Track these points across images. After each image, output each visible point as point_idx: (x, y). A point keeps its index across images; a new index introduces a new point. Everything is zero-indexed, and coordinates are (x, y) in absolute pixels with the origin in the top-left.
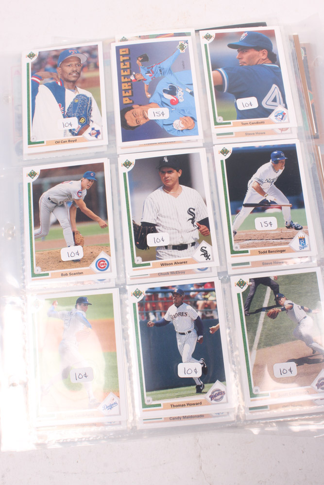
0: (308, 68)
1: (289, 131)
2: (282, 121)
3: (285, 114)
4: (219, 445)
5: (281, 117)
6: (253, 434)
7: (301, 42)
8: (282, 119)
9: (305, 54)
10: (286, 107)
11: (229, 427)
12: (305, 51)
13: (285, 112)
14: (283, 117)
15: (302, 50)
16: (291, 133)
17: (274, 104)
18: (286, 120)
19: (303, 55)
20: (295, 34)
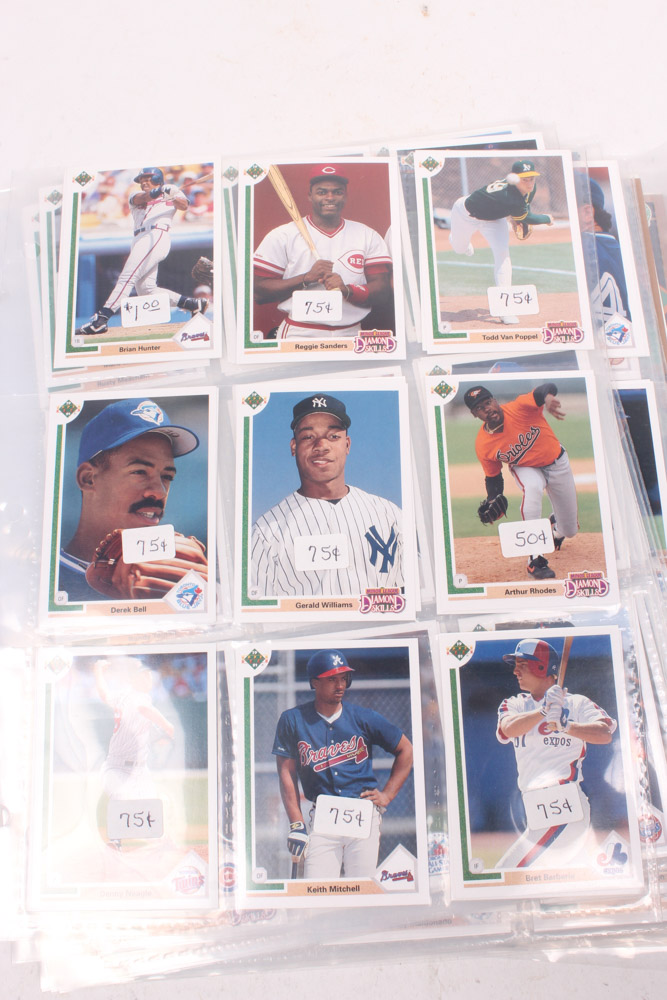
0: (659, 243)
1: (624, 364)
2: (621, 344)
3: (626, 330)
4: (478, 982)
5: (618, 336)
6: (548, 961)
7: (646, 192)
8: (620, 340)
9: (654, 216)
10: (628, 317)
11: (500, 946)
12: (653, 210)
13: (627, 327)
14: (622, 335)
15: (648, 209)
16: (629, 368)
17: (607, 310)
18: (629, 343)
19: (649, 218)
20: (637, 177)
